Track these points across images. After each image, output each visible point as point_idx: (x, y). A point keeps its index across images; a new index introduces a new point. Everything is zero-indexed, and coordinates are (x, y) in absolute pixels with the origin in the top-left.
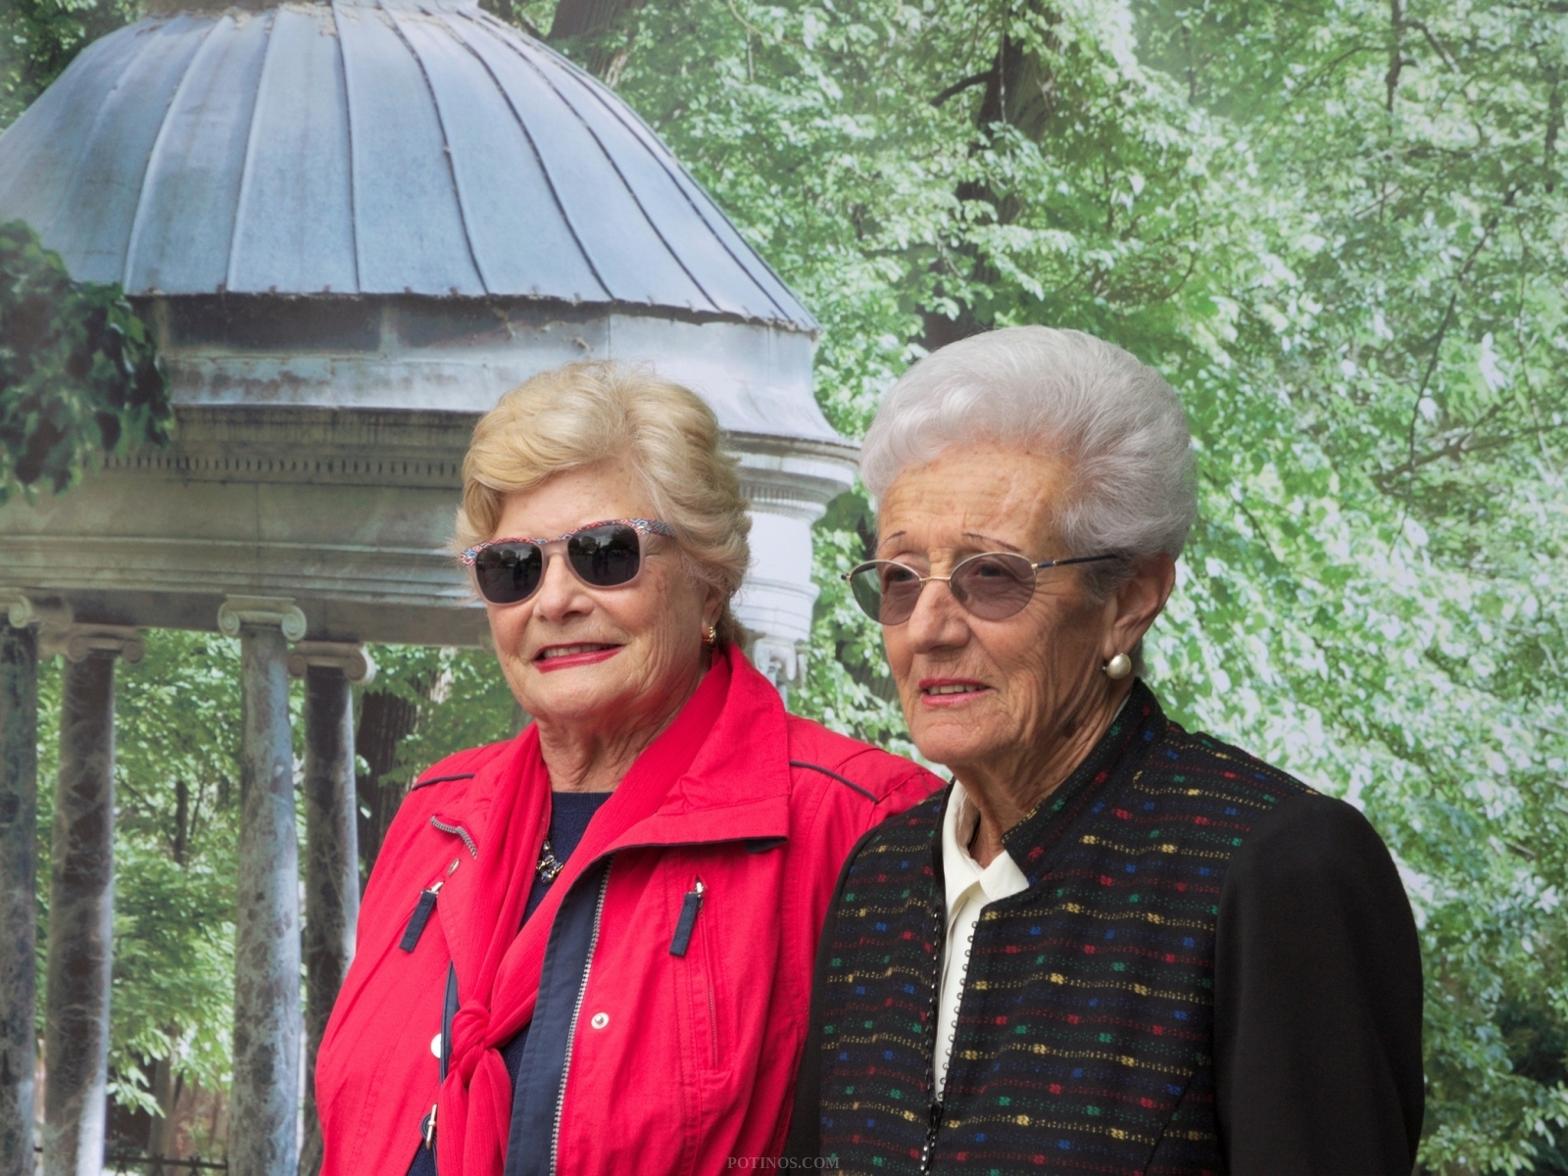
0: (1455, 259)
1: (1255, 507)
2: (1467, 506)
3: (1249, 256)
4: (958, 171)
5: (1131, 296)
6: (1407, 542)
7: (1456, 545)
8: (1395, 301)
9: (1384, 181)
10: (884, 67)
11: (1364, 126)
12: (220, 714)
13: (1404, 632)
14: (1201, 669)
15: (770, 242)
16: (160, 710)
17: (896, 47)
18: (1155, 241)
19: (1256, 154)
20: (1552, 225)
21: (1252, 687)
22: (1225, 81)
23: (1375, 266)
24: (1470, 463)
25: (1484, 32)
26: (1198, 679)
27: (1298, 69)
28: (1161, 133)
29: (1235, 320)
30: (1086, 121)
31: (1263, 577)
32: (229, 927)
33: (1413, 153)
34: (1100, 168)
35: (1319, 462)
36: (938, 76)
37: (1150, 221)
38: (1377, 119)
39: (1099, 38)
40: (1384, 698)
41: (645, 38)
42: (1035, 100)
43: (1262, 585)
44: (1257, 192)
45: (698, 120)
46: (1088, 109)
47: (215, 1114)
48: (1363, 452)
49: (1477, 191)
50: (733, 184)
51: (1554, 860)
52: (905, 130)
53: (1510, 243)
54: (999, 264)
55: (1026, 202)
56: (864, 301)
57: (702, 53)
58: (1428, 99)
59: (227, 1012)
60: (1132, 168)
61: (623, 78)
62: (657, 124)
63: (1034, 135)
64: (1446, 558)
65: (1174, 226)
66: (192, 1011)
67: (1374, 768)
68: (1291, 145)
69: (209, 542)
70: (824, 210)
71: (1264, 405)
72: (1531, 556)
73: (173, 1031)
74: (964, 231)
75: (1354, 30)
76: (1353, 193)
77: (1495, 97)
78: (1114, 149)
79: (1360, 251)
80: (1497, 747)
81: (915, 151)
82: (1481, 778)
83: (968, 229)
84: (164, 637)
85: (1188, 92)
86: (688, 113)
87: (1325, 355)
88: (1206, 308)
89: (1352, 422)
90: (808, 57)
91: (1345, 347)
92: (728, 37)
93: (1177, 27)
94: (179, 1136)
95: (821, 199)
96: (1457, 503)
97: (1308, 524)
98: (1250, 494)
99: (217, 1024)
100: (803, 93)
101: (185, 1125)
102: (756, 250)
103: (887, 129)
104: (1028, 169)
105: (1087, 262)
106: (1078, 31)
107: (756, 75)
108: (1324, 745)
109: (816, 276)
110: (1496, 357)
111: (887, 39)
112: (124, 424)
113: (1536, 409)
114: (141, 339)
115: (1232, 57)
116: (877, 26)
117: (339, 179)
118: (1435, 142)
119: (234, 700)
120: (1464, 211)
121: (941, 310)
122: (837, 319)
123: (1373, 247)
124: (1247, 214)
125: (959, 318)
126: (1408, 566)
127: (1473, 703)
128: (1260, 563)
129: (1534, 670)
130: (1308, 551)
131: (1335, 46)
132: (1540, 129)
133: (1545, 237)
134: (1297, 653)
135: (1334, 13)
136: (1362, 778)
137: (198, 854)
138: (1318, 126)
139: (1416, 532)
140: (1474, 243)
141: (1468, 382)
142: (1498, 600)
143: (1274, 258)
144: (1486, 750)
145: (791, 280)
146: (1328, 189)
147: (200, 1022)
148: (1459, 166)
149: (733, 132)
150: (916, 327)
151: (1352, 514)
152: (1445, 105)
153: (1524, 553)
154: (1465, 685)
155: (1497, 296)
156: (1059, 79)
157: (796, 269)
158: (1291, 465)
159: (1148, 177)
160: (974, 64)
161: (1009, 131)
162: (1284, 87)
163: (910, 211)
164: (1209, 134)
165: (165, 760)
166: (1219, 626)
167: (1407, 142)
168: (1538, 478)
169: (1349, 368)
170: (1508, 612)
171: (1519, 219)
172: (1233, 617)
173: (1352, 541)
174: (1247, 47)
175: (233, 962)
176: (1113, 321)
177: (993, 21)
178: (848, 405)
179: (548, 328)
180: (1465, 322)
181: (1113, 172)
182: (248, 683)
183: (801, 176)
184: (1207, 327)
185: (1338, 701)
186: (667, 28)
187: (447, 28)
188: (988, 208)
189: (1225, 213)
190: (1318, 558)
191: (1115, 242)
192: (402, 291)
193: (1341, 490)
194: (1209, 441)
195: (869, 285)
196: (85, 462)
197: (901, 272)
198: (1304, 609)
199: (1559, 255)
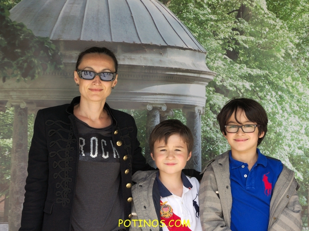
1: (287, 83)
3: (287, 42)
4: (232, 26)
5: (265, 48)
10: (219, 7)
11: (305, 23)
14: (277, 110)
15: (198, 36)
17: (221, 4)
18: (270, 39)
19: (288, 26)
21: (286, 112)
22: (282, 14)
23: (307, 45)
26: (277, 111)
27: (294, 13)
28: (272, 22)
29: (284, 53)
30: (258, 19)
31: (288, 94)
34: (260, 27)
35: (298, 76)
36: (229, 9)
37: (269, 36)
38: (307, 22)
39: (261, 5)
42: (248, 15)
43: (288, 96)
44: (288, 32)
45: (185, 14)
46: (258, 17)
48: (305, 74)
50: (191, 26)
52: (222, 18)
54: (240, 42)
55: (245, 32)
56: (215, 48)
57: (185, 2)
60: (266, 27)
61: (170, 5)
62: (176, 14)
63: (247, 21)
65: (274, 37)
67: (307, 125)
68: (293, 25)
70: (208, 31)
71: (289, 67)
74: (233, 36)
75: (303, 8)
76: (303, 33)
78: (263, 24)
79: (305, 43)
81: (224, 22)
85: (276, 15)
86: (182, 13)
87: (299, 59)
88: (279, 51)
89: (303, 69)
90: (205, 4)
91: (303, 58)
93: (274, 5)
95: (207, 29)
97: (296, 86)
98: (286, 81)
100: (204, 11)
102: (195, 37)
103: (219, 18)
104: (246, 26)
105: (257, 42)
106: (257, 4)
107: (196, 7)
108: (298, 121)
109: (206, 43)
111: (219, 2)
112: (48, 67)
114: (54, 49)
115: (283, 10)
117: (107, 20)
121: (229, 49)
122: (210, 50)
123: (307, 42)
124: (286, 36)
125: (233, 51)
128: (288, 92)
130: (296, 90)
131: (300, 10)
134: (294, 107)
135: (300, 5)
136: (305, 126)
138: (297, 22)
143: (291, 43)
145: (201, 43)
146: (299, 32)
149: (192, 16)
150: (225, 52)
151: (303, 84)
156: (253, 12)
157: (202, 41)
158: (293, 76)
159: (269, 29)
160: (236, 8)
161: (242, 20)
162: (292, 16)
163: (224, 32)
164: (280, 22)
166: (280, 103)
169: (303, 61)
172: (283, 101)
173: (303, 89)
174: (286, 9)
176: (262, 52)
177: (240, 1)
178: (212, 65)
179: (154, 50)
181: (263, 28)
183: (204, 25)
184: (279, 54)
185: (301, 114)
188: (238, 32)
189: (283, 35)
191: (263, 39)
192: (122, 42)
193: (302, 80)
194: (279, 72)
195: (216, 45)
196: (39, 73)
197: (222, 43)
198: (295, 99)
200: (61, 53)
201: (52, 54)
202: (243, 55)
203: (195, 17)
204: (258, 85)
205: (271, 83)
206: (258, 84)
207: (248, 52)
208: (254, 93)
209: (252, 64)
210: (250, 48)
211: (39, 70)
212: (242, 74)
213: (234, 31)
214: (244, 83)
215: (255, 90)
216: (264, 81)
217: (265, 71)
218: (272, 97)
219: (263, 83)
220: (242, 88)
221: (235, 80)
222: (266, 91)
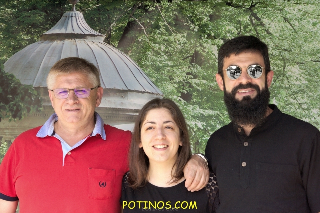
4: (187, 70)
5: (217, 91)
10: (174, 54)
15: (155, 81)
17: (177, 51)
25: (274, 53)
30: (209, 64)
34: (212, 71)
36: (183, 56)
39: (212, 51)
41: (134, 48)
42: (200, 60)
45: (143, 61)
46: (210, 62)
50: (149, 72)
52: (178, 64)
53: (278, 84)
54: (193, 85)
55: (198, 76)
56: (171, 90)
57: (144, 51)
61: (130, 54)
62: (136, 62)
63: (200, 65)
70: (164, 76)
74: (187, 80)
77: (275, 63)
78: (214, 68)
81: (179, 67)
83: (188, 80)
90: (162, 52)
92: (148, 49)
95: (164, 74)
100: (161, 58)
102: (153, 82)
103: (175, 64)
104: (199, 71)
105: (209, 85)
106: (208, 50)
107: (153, 55)
109: (163, 86)
110: (276, 101)
111: (175, 50)
112: (31, 108)
114: (36, 94)
116: (173, 48)
121: (184, 92)
122: (166, 93)
125: (187, 93)
132: (282, 67)
133: (283, 83)
145: (159, 87)
149: (149, 63)
150: (180, 95)
155: (276, 92)
156: (205, 57)
157: (160, 85)
160: (190, 54)
161: (196, 65)
163: (179, 76)
171: (279, 80)
176: (213, 94)
177: (193, 48)
179: (117, 94)
183: (161, 71)
186: (138, 47)
187: (97, 45)
188: (192, 76)
191: (214, 82)
195: (172, 88)
196: (24, 115)
197: (177, 86)
199: (285, 86)
200: (41, 98)
201: (34, 98)
202: (196, 97)
203: (153, 63)
204: (209, 125)
205: (222, 123)
206: (209, 123)
207: (201, 94)
208: (205, 132)
209: (204, 105)
210: (202, 91)
211: (25, 112)
212: (195, 114)
213: (188, 75)
214: (197, 123)
215: (207, 129)
216: (215, 121)
217: (217, 111)
219: (214, 123)
220: (194, 127)
221: (189, 120)
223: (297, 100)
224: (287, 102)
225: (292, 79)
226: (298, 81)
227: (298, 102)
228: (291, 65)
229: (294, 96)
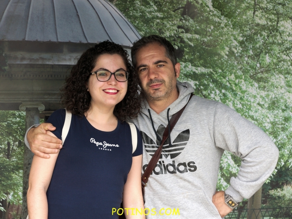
0: (262, 42)
1: (230, 81)
2: (264, 80)
3: (231, 40)
4: (178, 23)
5: (210, 46)
6: (255, 86)
7: (262, 86)
8: (253, 48)
9: (252, 29)
10: (164, 4)
11: (249, 20)
12: (19, 127)
13: (254, 100)
16: (3, 127)
17: (167, 1)
18: (215, 37)
19: (232, 24)
20: (277, 37)
22: (227, 12)
23: (250, 43)
24: (265, 74)
25: (268, 7)
27: (239, 10)
28: (217, 19)
31: (231, 92)
32: (21, 171)
33: (257, 25)
34: (205, 25)
35: (241, 74)
36: (174, 7)
37: (214, 34)
38: (251, 19)
39: (206, 3)
40: (251, 111)
42: (193, 12)
43: (231, 94)
44: (232, 30)
45: (131, 12)
46: (204, 14)
47: (18, 209)
48: (248, 72)
49: (266, 31)
50: (138, 24)
51: (275, 134)
52: (168, 16)
53: (271, 40)
54: (185, 40)
55: (190, 29)
58: (259, 17)
59: (21, 188)
60: (211, 25)
61: (116, 3)
62: (123, 12)
63: (192, 18)
64: (261, 89)
65: (218, 35)
66: (12, 189)
68: (237, 23)
69: (18, 92)
70: (153, 29)
71: (232, 65)
72: (274, 88)
73: (8, 194)
74: (179, 34)
75: (248, 5)
76: (247, 31)
77: (269, 17)
78: (208, 21)
79: (248, 40)
80: (268, 118)
81: (170, 20)
82: (266, 123)
83: (180, 34)
84: (4, 112)
85: (221, 13)
86: (129, 10)
87: (243, 57)
88: (223, 49)
89: (246, 67)
90: (151, 2)
91: (246, 55)
93: (219, 2)
94: (9, 215)
95: (153, 27)
96: (263, 80)
97: (239, 84)
98: (229, 79)
99: (18, 191)
100: (151, 8)
101: (11, 213)
103: (165, 16)
104: (191, 24)
105: (202, 40)
106: (203, 1)
107: (142, 4)
110: (268, 57)
113: (274, 65)
115: (228, 8)
117: (52, 19)
118: (260, 23)
119: (23, 124)
120: (264, 34)
123: (251, 40)
124: (231, 34)
125: (178, 49)
126: (255, 90)
127: (265, 111)
128: (231, 90)
129: (274, 106)
130: (239, 88)
131: (245, 7)
132: (276, 22)
133: (276, 39)
134: (237, 104)
135: (245, 2)
137: (13, 157)
138: (242, 20)
139: (256, 85)
140: (265, 39)
141: (264, 61)
142: (269, 95)
143: (235, 41)
144: (267, 118)
146: (243, 30)
147: (14, 191)
148: (264, 28)
149: (139, 14)
151: (246, 82)
152: (262, 18)
153: (273, 88)
154: (264, 108)
155: (269, 48)
156: (198, 9)
158: (236, 74)
159: (214, 27)
160: (181, 5)
161: (188, 17)
162: (236, 13)
163: (169, 30)
164: (225, 20)
165: (4, 138)
166: (224, 101)
167: (256, 23)
168: (275, 76)
169: (246, 59)
170: (270, 97)
171: (272, 36)
172: (226, 99)
173: (246, 86)
174: (230, 6)
175: (22, 178)
176: (206, 50)
180: (264, 52)
181: (208, 25)
182: (28, 120)
183: (150, 23)
184: (223, 52)
185: (244, 112)
188: (183, 30)
189: (227, 33)
190: (241, 89)
191: (207, 37)
192: (68, 41)
193: (245, 78)
194: (223, 70)
198: (238, 97)
199: (278, 42)
200: (5, 54)
202: (188, 53)
203: (141, 14)
204: (202, 84)
205: (215, 81)
206: (202, 82)
207: (193, 50)
208: (198, 92)
209: (197, 62)
210: (195, 46)
212: (187, 72)
213: (180, 28)
215: (200, 89)
217: (210, 69)
218: (216, 95)
219: (207, 81)
222: (210, 90)
223: (289, 56)
224: (279, 58)
225: (285, 34)
226: (290, 37)
227: (290, 59)
228: (284, 20)
229: (286, 52)
